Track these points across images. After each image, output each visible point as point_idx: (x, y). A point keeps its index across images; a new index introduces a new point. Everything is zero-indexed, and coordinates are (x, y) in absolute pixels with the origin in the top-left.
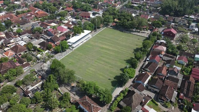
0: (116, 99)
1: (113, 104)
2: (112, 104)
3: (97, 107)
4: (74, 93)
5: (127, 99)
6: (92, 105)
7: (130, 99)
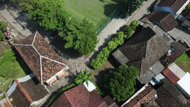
0: (106, 45)
1: (99, 56)
2: (95, 56)
3: (55, 64)
4: (25, 24)
5: (132, 47)
6: (41, 57)
7: (139, 48)
